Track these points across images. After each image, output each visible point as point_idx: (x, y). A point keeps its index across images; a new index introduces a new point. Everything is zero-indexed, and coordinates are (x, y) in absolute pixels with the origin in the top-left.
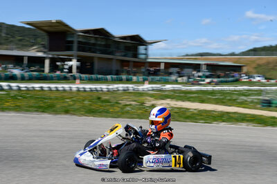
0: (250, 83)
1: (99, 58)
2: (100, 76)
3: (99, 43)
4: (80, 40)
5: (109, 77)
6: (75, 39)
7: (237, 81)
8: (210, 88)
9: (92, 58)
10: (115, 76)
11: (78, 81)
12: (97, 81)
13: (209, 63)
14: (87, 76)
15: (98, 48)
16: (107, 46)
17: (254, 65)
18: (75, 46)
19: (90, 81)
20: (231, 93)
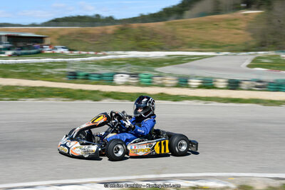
0: (54, 55)
7: (40, 53)
8: (12, 61)
13: (9, 34)
17: (56, 36)
20: (35, 66)
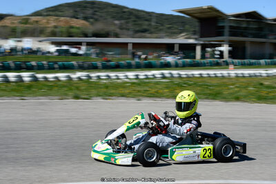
1: (252, 42)
2: (253, 61)
3: (251, 26)
4: (232, 24)
5: (262, 61)
6: (226, 24)
9: (244, 42)
10: (269, 60)
11: (231, 67)
12: (250, 65)
14: (239, 61)
15: (250, 32)
16: (260, 29)
18: (227, 31)
19: (244, 66)
